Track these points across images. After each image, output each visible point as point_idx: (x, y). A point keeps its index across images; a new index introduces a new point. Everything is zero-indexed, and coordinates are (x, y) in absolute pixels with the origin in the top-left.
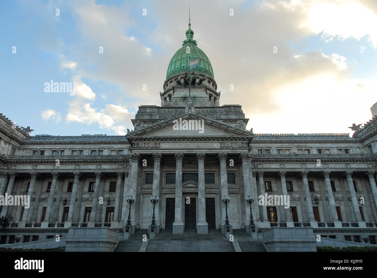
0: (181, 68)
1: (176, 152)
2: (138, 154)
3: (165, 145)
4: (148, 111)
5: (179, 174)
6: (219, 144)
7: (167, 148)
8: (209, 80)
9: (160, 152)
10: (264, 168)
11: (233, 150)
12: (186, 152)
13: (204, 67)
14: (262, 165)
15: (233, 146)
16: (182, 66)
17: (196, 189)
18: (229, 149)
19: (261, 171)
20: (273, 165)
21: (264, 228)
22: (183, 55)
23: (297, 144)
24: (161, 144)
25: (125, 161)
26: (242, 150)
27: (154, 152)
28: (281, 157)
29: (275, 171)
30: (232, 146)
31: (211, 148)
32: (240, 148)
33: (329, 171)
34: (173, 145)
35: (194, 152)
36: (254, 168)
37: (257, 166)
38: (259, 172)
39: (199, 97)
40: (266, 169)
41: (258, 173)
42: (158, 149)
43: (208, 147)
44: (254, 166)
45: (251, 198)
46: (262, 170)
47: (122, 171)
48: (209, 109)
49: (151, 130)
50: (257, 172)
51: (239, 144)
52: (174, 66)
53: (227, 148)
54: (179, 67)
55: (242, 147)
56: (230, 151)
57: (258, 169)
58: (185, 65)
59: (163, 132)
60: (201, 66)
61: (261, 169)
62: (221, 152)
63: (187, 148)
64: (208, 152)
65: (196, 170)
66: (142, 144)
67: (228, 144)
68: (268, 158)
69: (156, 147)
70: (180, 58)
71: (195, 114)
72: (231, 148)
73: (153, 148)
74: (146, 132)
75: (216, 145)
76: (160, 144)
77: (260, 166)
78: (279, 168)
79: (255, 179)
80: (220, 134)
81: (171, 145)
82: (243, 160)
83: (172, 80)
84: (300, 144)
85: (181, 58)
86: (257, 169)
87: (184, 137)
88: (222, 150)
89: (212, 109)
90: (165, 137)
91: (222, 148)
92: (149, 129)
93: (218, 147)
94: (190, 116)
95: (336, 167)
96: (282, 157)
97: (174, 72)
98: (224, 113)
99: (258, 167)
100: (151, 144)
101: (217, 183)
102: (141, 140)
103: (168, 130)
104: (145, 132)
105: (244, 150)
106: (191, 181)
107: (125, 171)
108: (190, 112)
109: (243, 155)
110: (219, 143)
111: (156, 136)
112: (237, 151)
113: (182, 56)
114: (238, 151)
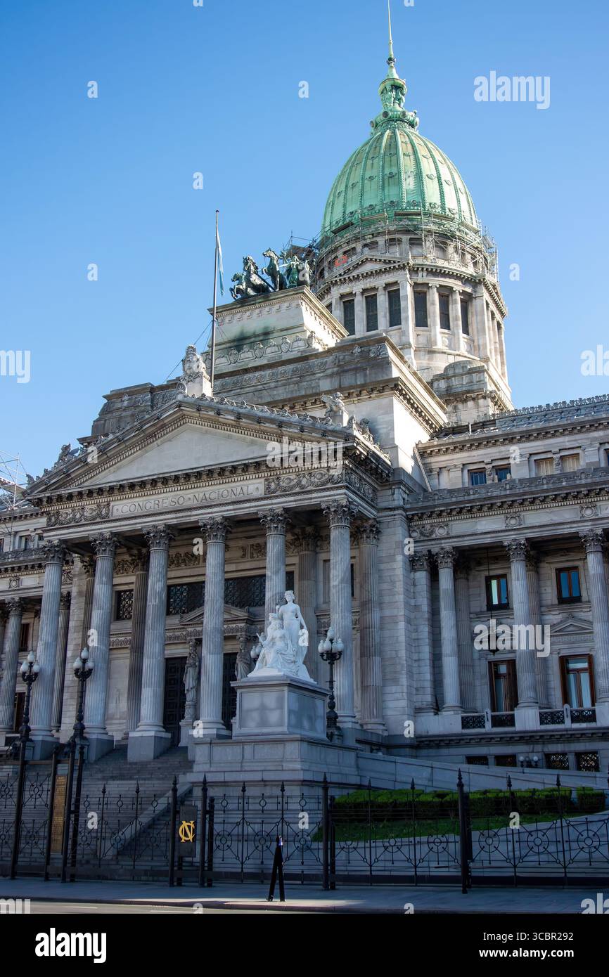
0: (344, 220)
1: (146, 524)
3: (122, 506)
5: (152, 589)
6: (261, 483)
7: (125, 515)
9: (107, 530)
10: (453, 535)
11: (300, 497)
12: (173, 520)
14: (447, 525)
15: (303, 483)
17: (198, 629)
18: (290, 494)
19: (442, 549)
20: (484, 522)
21: (441, 733)
24: (112, 504)
26: (328, 493)
27: (93, 531)
28: (503, 493)
29: (488, 541)
30: (299, 484)
31: (242, 497)
32: (322, 487)
34: (141, 504)
35: (195, 517)
36: (422, 538)
37: (433, 532)
38: (435, 550)
39: (282, 330)
40: (460, 539)
41: (434, 556)
42: (105, 519)
43: (233, 496)
44: (422, 534)
46: (447, 545)
48: (290, 367)
49: (83, 469)
50: (429, 551)
51: (320, 473)
53: (286, 492)
55: (330, 480)
56: (291, 502)
57: (433, 542)
58: (355, 207)
59: (118, 469)
61: (443, 539)
62: (266, 507)
63: (178, 507)
64: (232, 513)
65: (200, 571)
66: (67, 512)
68: (462, 499)
69: (99, 515)
72: (298, 490)
73: (92, 521)
74: (73, 476)
75: (254, 487)
76: (108, 504)
77: (440, 532)
78: (504, 528)
81: (137, 505)
82: (331, 525)
86: (430, 543)
87: (161, 476)
88: (269, 502)
89: (299, 365)
90: (115, 484)
91: (269, 494)
92: (77, 467)
93: (256, 494)
94: (181, 410)
96: (508, 492)
99: (434, 536)
100: (90, 506)
102: (60, 498)
103: (132, 461)
104: (69, 475)
105: (332, 493)
108: (179, 397)
109: (328, 508)
110: (263, 480)
111: (101, 482)
112: (311, 499)
114: (315, 499)
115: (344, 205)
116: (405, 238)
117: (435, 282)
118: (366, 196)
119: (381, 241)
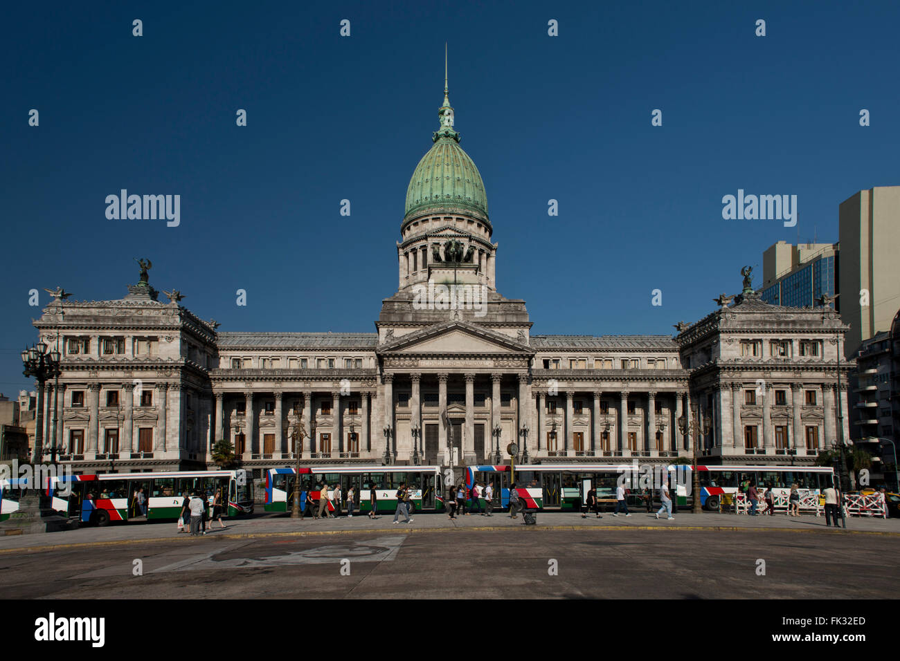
0: (431, 198)
1: (439, 371)
2: (393, 374)
3: (424, 363)
4: (396, 307)
5: (443, 397)
7: (428, 366)
8: (480, 223)
9: (419, 372)
10: (547, 387)
11: (509, 370)
12: (451, 371)
13: (471, 198)
14: (546, 383)
15: (510, 364)
16: (434, 195)
17: (463, 414)
18: (505, 368)
19: (543, 392)
20: (559, 383)
22: (435, 171)
23: (595, 353)
24: (421, 361)
25: (370, 377)
26: (521, 370)
27: (411, 371)
30: (508, 364)
31: (482, 367)
32: (518, 367)
33: (628, 391)
34: (435, 363)
35: (461, 371)
36: (535, 387)
39: (467, 284)
41: (540, 394)
42: (416, 367)
43: (479, 365)
44: (535, 385)
45: (526, 427)
46: (545, 391)
47: (367, 390)
49: (407, 344)
50: (538, 392)
51: (516, 362)
52: (419, 192)
53: (503, 367)
54: (428, 195)
55: (521, 365)
56: (505, 371)
57: (539, 389)
58: (439, 193)
60: (467, 196)
61: (543, 388)
62: (494, 372)
63: (453, 366)
64: (479, 372)
66: (396, 362)
67: (505, 362)
69: (413, 365)
70: (429, 178)
71: (463, 322)
72: (507, 367)
73: (410, 367)
75: (489, 363)
76: (419, 361)
77: (543, 385)
78: (567, 387)
79: (535, 400)
80: (495, 349)
81: (433, 362)
82: (521, 382)
83: (418, 221)
84: (600, 353)
85: (432, 178)
87: (449, 353)
88: (496, 370)
90: (426, 353)
91: (496, 367)
92: (405, 343)
93: (490, 366)
94: (457, 326)
95: (638, 386)
96: (574, 373)
97: (419, 206)
98: (500, 312)
99: (540, 386)
100: (408, 362)
101: (489, 406)
102: (394, 356)
103: (429, 343)
104: (400, 346)
106: (457, 405)
107: (372, 390)
108: (456, 320)
109: (520, 376)
110: (492, 361)
111: (413, 351)
112: (513, 371)
113: (433, 173)
114: (515, 371)
115: (431, 189)
116: (466, 219)
117: (479, 246)
118: (445, 188)
119: (454, 217)
